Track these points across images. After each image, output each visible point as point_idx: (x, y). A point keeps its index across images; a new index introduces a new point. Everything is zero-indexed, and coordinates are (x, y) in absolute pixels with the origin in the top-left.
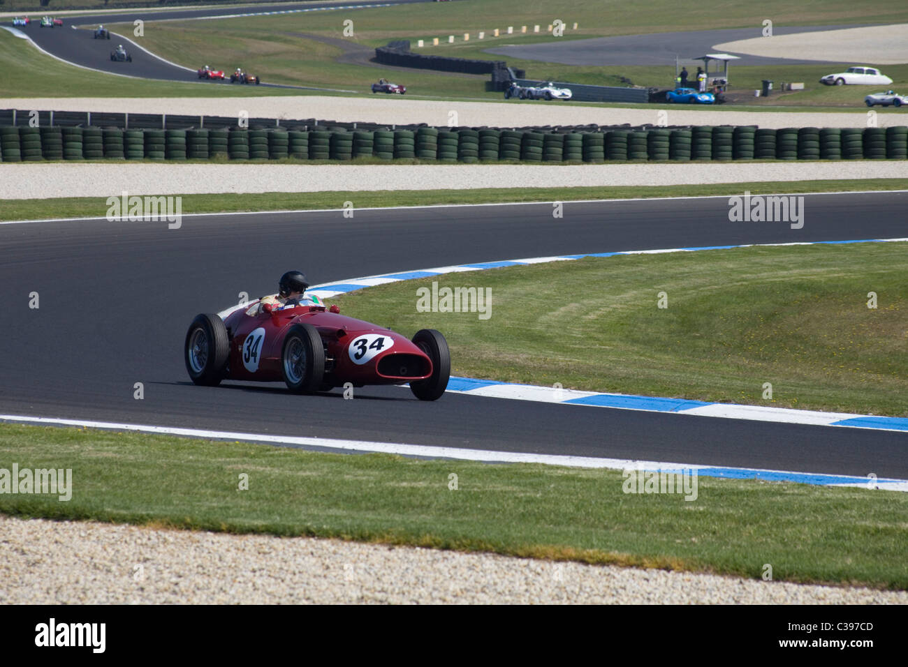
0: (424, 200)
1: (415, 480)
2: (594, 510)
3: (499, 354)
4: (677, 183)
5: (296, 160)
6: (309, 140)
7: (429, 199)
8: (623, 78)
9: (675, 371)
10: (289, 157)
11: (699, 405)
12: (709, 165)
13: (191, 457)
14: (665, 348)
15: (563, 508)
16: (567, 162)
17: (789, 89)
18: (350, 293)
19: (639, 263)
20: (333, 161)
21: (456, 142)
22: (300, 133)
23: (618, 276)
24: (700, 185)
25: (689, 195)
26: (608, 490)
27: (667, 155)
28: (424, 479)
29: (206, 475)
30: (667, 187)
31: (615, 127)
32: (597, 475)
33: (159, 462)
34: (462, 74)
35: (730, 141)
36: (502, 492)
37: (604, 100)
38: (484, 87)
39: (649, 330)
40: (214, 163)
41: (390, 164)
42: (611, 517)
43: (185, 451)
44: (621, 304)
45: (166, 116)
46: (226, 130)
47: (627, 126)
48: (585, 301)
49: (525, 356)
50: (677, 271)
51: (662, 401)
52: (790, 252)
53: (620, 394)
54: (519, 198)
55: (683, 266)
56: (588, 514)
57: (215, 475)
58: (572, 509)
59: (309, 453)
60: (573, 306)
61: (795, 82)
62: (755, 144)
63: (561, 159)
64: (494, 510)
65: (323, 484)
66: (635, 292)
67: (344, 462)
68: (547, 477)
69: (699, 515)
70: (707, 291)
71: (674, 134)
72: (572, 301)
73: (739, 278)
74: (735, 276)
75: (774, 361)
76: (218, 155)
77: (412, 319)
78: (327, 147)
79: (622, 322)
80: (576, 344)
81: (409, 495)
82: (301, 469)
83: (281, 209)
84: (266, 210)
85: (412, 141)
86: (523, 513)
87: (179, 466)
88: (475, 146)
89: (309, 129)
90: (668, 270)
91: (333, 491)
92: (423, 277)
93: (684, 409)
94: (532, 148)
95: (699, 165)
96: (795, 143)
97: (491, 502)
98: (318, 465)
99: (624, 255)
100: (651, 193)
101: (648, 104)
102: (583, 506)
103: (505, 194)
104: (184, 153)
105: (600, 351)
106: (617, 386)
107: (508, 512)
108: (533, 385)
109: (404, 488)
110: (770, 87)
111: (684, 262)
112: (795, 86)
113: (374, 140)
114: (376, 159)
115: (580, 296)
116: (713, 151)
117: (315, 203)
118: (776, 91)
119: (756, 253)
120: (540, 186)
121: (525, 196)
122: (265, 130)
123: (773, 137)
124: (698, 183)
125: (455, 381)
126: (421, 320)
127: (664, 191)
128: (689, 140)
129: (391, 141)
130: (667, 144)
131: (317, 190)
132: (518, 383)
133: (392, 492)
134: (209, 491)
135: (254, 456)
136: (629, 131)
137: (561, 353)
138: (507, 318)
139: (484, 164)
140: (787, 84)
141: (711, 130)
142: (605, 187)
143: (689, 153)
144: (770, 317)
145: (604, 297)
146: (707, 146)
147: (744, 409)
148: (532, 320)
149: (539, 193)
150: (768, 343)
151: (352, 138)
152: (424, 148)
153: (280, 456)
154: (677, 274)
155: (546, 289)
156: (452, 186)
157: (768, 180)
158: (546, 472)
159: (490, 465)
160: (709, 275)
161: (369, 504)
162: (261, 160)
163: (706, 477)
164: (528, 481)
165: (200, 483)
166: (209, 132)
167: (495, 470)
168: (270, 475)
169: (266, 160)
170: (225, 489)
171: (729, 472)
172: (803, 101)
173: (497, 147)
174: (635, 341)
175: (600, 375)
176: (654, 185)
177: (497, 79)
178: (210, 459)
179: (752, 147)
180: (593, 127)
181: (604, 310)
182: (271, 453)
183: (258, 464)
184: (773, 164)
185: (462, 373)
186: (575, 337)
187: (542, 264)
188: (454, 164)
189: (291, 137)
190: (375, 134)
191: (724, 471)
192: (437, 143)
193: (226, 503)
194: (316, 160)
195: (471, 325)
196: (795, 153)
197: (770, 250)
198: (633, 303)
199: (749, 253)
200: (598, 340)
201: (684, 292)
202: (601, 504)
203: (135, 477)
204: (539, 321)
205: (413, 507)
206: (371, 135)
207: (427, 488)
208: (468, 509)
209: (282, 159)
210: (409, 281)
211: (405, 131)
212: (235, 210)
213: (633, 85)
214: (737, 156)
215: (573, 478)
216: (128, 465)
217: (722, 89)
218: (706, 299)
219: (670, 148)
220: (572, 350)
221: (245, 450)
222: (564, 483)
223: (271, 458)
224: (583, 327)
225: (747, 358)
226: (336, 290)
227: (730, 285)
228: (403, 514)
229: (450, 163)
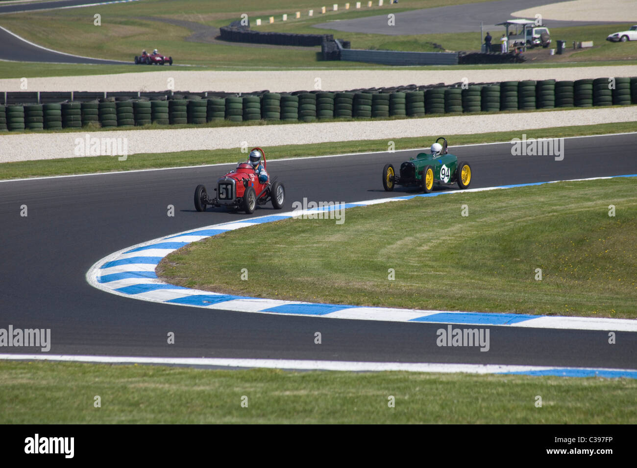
0: (273, 154)
1: (297, 389)
2: (457, 409)
3: (349, 283)
4: (489, 131)
5: (158, 125)
6: (169, 107)
7: (277, 154)
8: (435, 44)
9: (504, 291)
10: (152, 123)
11: (529, 318)
12: (517, 114)
13: (97, 380)
14: (491, 272)
15: (430, 408)
16: (393, 117)
17: (580, 47)
18: (215, 237)
19: (462, 200)
20: (191, 125)
21: (296, 104)
22: (161, 102)
23: (445, 212)
24: (510, 132)
25: (501, 140)
26: (467, 391)
27: (479, 108)
28: (304, 388)
29: (112, 394)
30: (484, 134)
31: (431, 86)
32: (456, 379)
33: (69, 385)
34: (296, 47)
35: (534, 93)
36: (374, 395)
37: (419, 64)
38: (315, 57)
39: (476, 257)
40: (87, 131)
41: (240, 126)
42: (472, 414)
43: (91, 374)
44: (449, 236)
45: (41, 93)
46: (96, 102)
47: (441, 85)
48: (418, 235)
49: (371, 283)
50: (496, 206)
51: (496, 316)
52: (593, 186)
53: (458, 312)
54: (355, 149)
55: (500, 201)
56: (451, 411)
57: (120, 394)
58: (437, 408)
59: (201, 371)
60: (409, 240)
61: (585, 41)
62: (556, 94)
63: (388, 115)
64: (369, 412)
65: (216, 396)
66: (460, 225)
67: (232, 377)
68: (412, 382)
69: (550, 409)
70: (524, 221)
71: (485, 90)
72: (407, 236)
73: (550, 210)
74: (546, 208)
75: (588, 279)
76: (90, 124)
77: (271, 256)
78: (185, 113)
79: (452, 251)
80: (414, 272)
81: (293, 402)
82: (196, 384)
83: (149, 167)
84: (136, 169)
85: (258, 105)
86: (394, 414)
87: (88, 387)
88: (314, 107)
89: (168, 98)
90: (488, 206)
91: (226, 402)
92: (276, 220)
93: (515, 322)
94: (362, 107)
95: (508, 115)
96: (591, 92)
97: (366, 405)
98: (210, 380)
99: (449, 194)
100: (468, 140)
101: (458, 66)
102: (446, 404)
103: (343, 147)
104: (60, 123)
105: (435, 277)
106: (455, 305)
107: (381, 413)
108: (382, 307)
109: (288, 396)
110: (564, 46)
111: (501, 198)
112: (585, 44)
113: (225, 105)
114: (228, 122)
115: (413, 230)
116: (519, 102)
117: (178, 161)
118: (569, 49)
119: (563, 188)
120: (372, 139)
121: (360, 148)
122: (130, 101)
123: (571, 88)
124: (508, 130)
125: (314, 307)
126: (278, 257)
127: (479, 138)
128: (498, 94)
129: (241, 106)
130: (479, 98)
131: (179, 150)
132: (368, 306)
133: (278, 400)
134: (116, 408)
135: (152, 376)
136: (446, 89)
137: (402, 279)
138: (352, 252)
139: (321, 122)
140: (578, 43)
141: (517, 84)
142: (429, 137)
143: (498, 104)
144: (580, 242)
145: (434, 231)
146: (514, 98)
147: (569, 320)
148: (374, 253)
149: (371, 144)
150: (581, 264)
151: (206, 104)
152: (269, 110)
153: (175, 374)
154: (495, 208)
155: (385, 226)
156: (295, 142)
157: (569, 125)
158: (410, 377)
159: (361, 374)
160: (524, 208)
161: (259, 411)
162: (128, 127)
163: (551, 376)
164: (395, 386)
165: (108, 401)
166: (82, 105)
167: (365, 377)
168: (169, 391)
169: (133, 127)
170: (131, 405)
171: (570, 372)
172: (593, 57)
173: (332, 106)
174: (465, 267)
175: (440, 296)
176: (470, 133)
177: (326, 50)
178: (114, 381)
179: (553, 97)
180: (412, 87)
181: (435, 242)
182: (167, 372)
183: (158, 382)
184: (572, 111)
185: (319, 299)
186: (412, 266)
187: (378, 205)
188: (295, 123)
189: (154, 106)
190: (226, 100)
191: (566, 371)
192: (280, 106)
193: (133, 416)
194: (176, 125)
195: (321, 259)
196: (591, 101)
197: (575, 184)
198: (459, 235)
199: (556, 187)
200: (432, 267)
201: (503, 224)
202: (462, 402)
203: (49, 399)
204: (380, 253)
205: (298, 412)
206: (223, 101)
207: (308, 396)
208: (346, 412)
209: (146, 125)
210: (264, 224)
211: (252, 96)
212: (109, 169)
213: (444, 50)
214: (540, 105)
215: (434, 382)
216: (42, 389)
217: (522, 49)
218: (522, 229)
219: (482, 101)
220: (412, 277)
221: (144, 371)
222: (427, 386)
223: (168, 377)
224: (418, 257)
225: (564, 278)
226: (202, 235)
227: (543, 216)
228: (290, 418)
229: (292, 123)
